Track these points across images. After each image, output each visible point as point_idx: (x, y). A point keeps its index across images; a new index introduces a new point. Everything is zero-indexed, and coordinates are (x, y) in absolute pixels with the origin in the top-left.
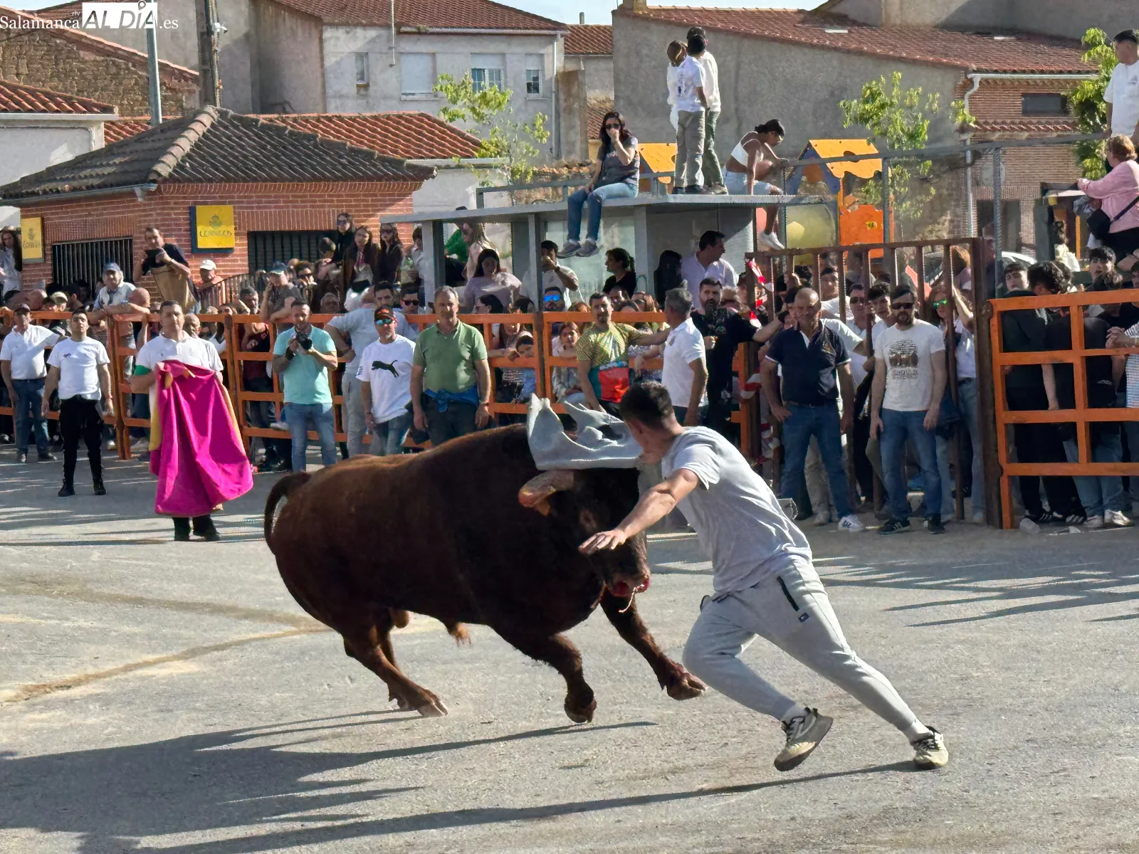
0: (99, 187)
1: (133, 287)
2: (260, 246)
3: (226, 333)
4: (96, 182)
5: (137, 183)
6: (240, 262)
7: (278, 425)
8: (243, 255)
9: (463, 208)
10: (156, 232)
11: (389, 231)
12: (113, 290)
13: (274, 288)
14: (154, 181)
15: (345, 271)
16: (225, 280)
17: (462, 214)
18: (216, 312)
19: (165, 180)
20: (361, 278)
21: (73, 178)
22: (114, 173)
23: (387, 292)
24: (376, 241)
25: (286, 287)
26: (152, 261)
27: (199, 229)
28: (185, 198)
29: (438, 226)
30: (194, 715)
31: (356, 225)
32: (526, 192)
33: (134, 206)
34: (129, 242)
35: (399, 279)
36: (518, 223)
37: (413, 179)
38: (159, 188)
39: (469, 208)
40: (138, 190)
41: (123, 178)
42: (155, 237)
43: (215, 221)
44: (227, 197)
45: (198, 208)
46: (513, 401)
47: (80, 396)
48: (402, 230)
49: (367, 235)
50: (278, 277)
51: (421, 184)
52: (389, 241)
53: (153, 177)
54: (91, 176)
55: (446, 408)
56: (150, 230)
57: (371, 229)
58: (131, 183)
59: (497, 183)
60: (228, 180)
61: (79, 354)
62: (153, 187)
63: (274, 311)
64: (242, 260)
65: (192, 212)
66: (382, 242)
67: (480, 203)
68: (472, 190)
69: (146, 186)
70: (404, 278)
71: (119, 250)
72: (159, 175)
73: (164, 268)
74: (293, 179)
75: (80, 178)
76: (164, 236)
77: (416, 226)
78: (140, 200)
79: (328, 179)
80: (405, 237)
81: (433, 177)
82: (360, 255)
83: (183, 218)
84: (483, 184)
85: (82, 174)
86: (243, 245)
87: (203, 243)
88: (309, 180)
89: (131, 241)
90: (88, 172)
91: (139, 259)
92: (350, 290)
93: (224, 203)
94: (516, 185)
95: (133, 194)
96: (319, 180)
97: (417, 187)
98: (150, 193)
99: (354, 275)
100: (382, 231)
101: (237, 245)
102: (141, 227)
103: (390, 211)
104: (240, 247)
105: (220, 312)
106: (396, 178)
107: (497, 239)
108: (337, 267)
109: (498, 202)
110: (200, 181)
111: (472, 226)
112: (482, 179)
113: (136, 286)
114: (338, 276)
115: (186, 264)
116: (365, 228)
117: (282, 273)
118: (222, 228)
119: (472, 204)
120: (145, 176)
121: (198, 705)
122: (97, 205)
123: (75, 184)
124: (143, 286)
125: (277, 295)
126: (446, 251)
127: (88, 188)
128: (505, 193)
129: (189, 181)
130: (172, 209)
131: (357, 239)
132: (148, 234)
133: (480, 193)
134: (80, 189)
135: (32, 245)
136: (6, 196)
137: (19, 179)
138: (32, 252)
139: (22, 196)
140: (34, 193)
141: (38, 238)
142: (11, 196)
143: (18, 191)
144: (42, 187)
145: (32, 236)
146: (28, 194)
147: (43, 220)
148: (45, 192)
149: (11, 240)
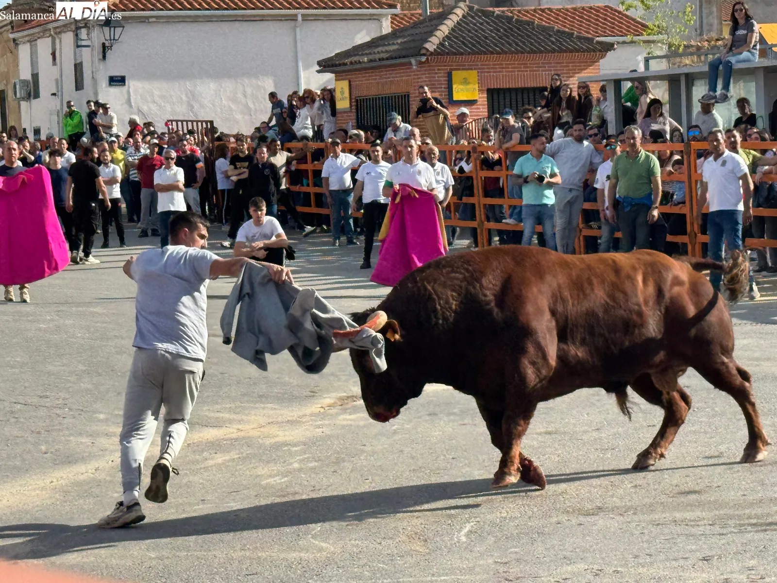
0: (387, 59)
1: (410, 127)
2: (495, 97)
3: (472, 159)
4: (385, 55)
5: (412, 56)
6: (482, 109)
7: (508, 221)
8: (484, 105)
9: (635, 71)
10: (426, 88)
11: (584, 86)
14: (424, 55)
15: (553, 114)
17: (634, 75)
18: (466, 144)
19: (432, 54)
21: (370, 54)
22: (398, 49)
24: (575, 94)
25: (513, 126)
27: (454, 86)
28: (445, 66)
29: (617, 83)
30: (452, 417)
32: (678, 59)
33: (411, 72)
34: (407, 96)
35: (590, 120)
36: (673, 81)
37: (600, 51)
38: (427, 59)
39: (639, 71)
40: (413, 61)
41: (404, 53)
42: (426, 93)
43: (466, 82)
44: (474, 65)
45: (453, 72)
46: (670, 204)
47: (376, 201)
49: (569, 90)
50: (507, 120)
51: (606, 55)
52: (584, 94)
53: (423, 51)
54: (382, 52)
55: (629, 208)
56: (422, 87)
57: (571, 86)
58: (408, 56)
59: (658, 53)
60: (474, 53)
61: (376, 172)
62: (424, 59)
63: (504, 143)
64: (483, 108)
65: (450, 76)
66: (579, 95)
67: (647, 67)
68: (641, 58)
69: (418, 58)
70: (594, 121)
71: (400, 104)
72: (427, 50)
74: (517, 52)
75: (374, 53)
76: (432, 92)
77: (602, 83)
78: (414, 67)
79: (541, 52)
80: (595, 92)
81: (614, 50)
82: (564, 104)
83: (444, 80)
84: (649, 54)
85: (376, 51)
86: (483, 97)
87: (456, 97)
88: (528, 53)
89: (408, 96)
90: (380, 49)
92: (557, 128)
93: (471, 69)
94: (672, 54)
95: (410, 64)
96: (535, 52)
97: (603, 57)
98: (421, 63)
99: (560, 118)
100: (579, 87)
101: (480, 98)
102: (415, 86)
103: (585, 73)
104: (482, 99)
105: (469, 143)
106: (588, 50)
107: (659, 91)
108: (548, 111)
109: (659, 66)
110: (455, 54)
111: (641, 83)
112: (648, 50)
113: (412, 126)
114: (548, 118)
115: (447, 109)
116: (567, 85)
117: (510, 117)
118: (470, 86)
119: (641, 68)
120: (418, 51)
121: (455, 411)
122: (386, 71)
123: (371, 57)
124: (416, 126)
125: (506, 132)
126: (623, 100)
127: (380, 60)
128: (664, 60)
129: (448, 54)
130: (436, 73)
131: (562, 93)
132: (421, 90)
133: (647, 60)
134: (375, 61)
135: (343, 99)
136: (326, 65)
137: (334, 54)
138: (343, 103)
139: (336, 66)
140: (345, 64)
141: (347, 94)
142: (329, 66)
143: (333, 62)
144: (350, 60)
145: (342, 93)
146: (340, 65)
147: (350, 82)
148: (351, 63)
149: (329, 96)
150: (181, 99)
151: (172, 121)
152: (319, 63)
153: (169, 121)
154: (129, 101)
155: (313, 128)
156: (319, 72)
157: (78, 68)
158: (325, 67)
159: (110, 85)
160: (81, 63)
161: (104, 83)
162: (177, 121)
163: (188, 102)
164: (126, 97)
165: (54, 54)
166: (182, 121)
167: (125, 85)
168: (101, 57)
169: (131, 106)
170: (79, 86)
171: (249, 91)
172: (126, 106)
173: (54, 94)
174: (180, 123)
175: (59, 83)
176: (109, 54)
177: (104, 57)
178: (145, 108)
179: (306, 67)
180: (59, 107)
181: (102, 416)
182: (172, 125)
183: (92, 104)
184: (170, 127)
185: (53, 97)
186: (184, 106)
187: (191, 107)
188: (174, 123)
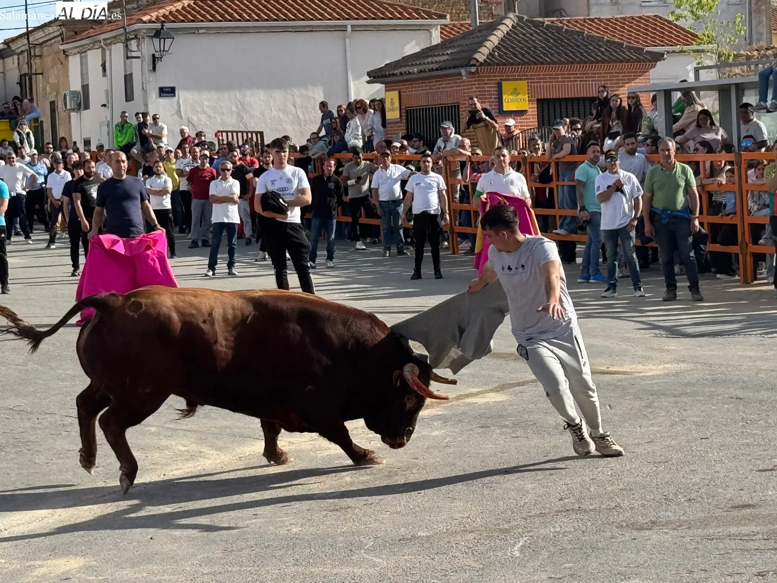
0: (437, 70)
1: (460, 138)
2: (546, 106)
3: (523, 168)
4: (434, 66)
5: (462, 67)
6: (532, 120)
7: (558, 231)
8: (534, 115)
9: (685, 81)
10: (475, 99)
11: (634, 97)
12: (447, 140)
13: (555, 137)
14: (474, 65)
15: (603, 125)
16: (522, 132)
17: (684, 85)
18: (516, 154)
19: (481, 64)
20: (614, 130)
21: (420, 64)
22: (447, 60)
23: (633, 139)
24: (625, 104)
25: (564, 136)
26: (474, 119)
27: (504, 97)
28: (495, 76)
29: (668, 93)
30: (504, 430)
31: (611, 94)
32: (728, 69)
33: (460, 82)
34: (457, 107)
35: (640, 130)
36: (723, 91)
37: (650, 61)
38: (477, 70)
39: (690, 81)
40: (463, 71)
41: (452, 64)
42: (475, 104)
43: (515, 92)
44: (523, 76)
45: (503, 83)
46: (720, 214)
47: (426, 211)
48: (642, 97)
49: (619, 100)
50: (559, 130)
51: (655, 65)
52: (634, 105)
53: (473, 62)
54: (432, 63)
55: (667, 220)
57: (621, 96)
58: (458, 67)
59: (708, 63)
60: (524, 63)
61: (426, 183)
62: (473, 69)
63: (555, 153)
64: (533, 118)
65: (500, 86)
66: (629, 105)
67: (697, 77)
68: (690, 68)
69: (468, 69)
70: (644, 131)
71: (451, 113)
72: (478, 61)
73: (482, 124)
74: (568, 62)
75: (424, 63)
76: (482, 103)
77: (654, 93)
78: (464, 78)
79: (592, 62)
81: (664, 60)
82: (614, 114)
83: (494, 90)
84: (699, 63)
85: (426, 61)
86: (533, 108)
87: (506, 107)
88: (579, 63)
89: (458, 106)
90: (430, 60)
91: (465, 118)
92: (607, 138)
93: (521, 80)
94: (722, 64)
95: (460, 74)
96: (586, 63)
97: (653, 66)
98: (471, 73)
99: (610, 128)
100: (629, 98)
101: (530, 108)
102: (464, 97)
103: (635, 83)
104: (532, 109)
105: (519, 154)
106: (638, 61)
107: (709, 102)
108: (599, 122)
109: (709, 76)
110: (504, 64)
112: (698, 60)
113: (462, 137)
114: (599, 128)
115: (496, 122)
116: (617, 95)
117: (561, 127)
118: (520, 96)
119: (691, 78)
120: (468, 62)
121: (507, 423)
122: (436, 82)
123: (422, 68)
124: (466, 136)
125: (557, 142)
126: (673, 111)
127: (429, 70)
128: (714, 70)
129: (498, 64)
130: (486, 84)
131: (612, 104)
132: (470, 101)
133: (697, 70)
134: (425, 71)
135: (393, 110)
136: (376, 76)
137: (383, 65)
138: (393, 114)
139: (386, 76)
140: (394, 75)
141: (397, 105)
142: (379, 77)
143: (383, 73)
144: (400, 70)
145: (392, 103)
146: (390, 75)
147: (400, 93)
148: (401, 74)
149: (379, 105)
150: (231, 109)
151: (222, 132)
152: (369, 74)
153: (219, 132)
154: (179, 112)
155: (364, 138)
156: (368, 82)
157: (128, 79)
158: (374, 77)
159: (160, 96)
160: (131, 75)
161: (154, 94)
162: (227, 132)
163: (238, 114)
164: (176, 107)
165: (104, 66)
166: (232, 132)
167: (175, 96)
168: (151, 68)
169: (181, 117)
170: (129, 97)
171: (298, 101)
172: (176, 117)
173: (104, 105)
174: (230, 134)
175: (109, 93)
176: (159, 65)
177: (154, 69)
178: (195, 119)
179: (357, 78)
180: (109, 119)
181: (153, 429)
182: (222, 136)
183: (141, 115)
184: (220, 138)
185: (103, 108)
186: (235, 116)
187: (241, 118)
188: (224, 134)
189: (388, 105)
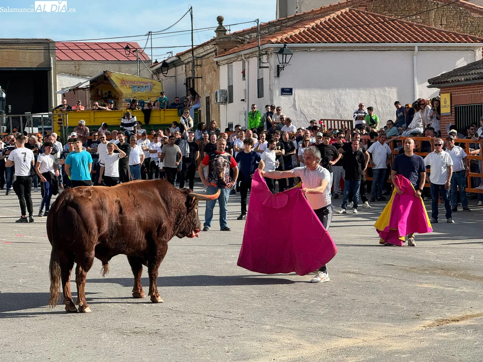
0: (478, 79)
4: (477, 76)
21: (466, 75)
54: (475, 73)
75: (469, 74)
90: (473, 71)
122: (477, 87)
123: (467, 77)
127: (473, 79)
134: (469, 80)
135: (445, 107)
136: (434, 83)
137: (440, 75)
138: (445, 110)
139: (441, 83)
140: (447, 82)
141: (449, 103)
142: (436, 83)
143: (439, 81)
144: (452, 79)
145: (445, 102)
146: (444, 82)
147: (451, 94)
148: (452, 81)
150: (331, 104)
151: (324, 120)
152: (429, 81)
153: (321, 120)
154: (294, 106)
155: (424, 127)
156: (429, 87)
157: (260, 82)
158: (433, 84)
159: (282, 94)
160: (262, 79)
161: (277, 92)
162: (327, 120)
163: (336, 107)
164: (292, 102)
165: (244, 72)
166: (331, 120)
167: (292, 94)
168: (276, 75)
169: (296, 109)
170: (260, 94)
171: (379, 100)
172: (292, 109)
173: (243, 100)
174: (329, 122)
175: (247, 92)
176: (282, 72)
177: (278, 75)
178: (305, 111)
179: (421, 83)
180: (246, 109)
181: (268, 327)
182: (324, 123)
183: (269, 107)
184: (323, 124)
185: (242, 102)
186: (333, 109)
187: (337, 110)
188: (325, 122)
189: (442, 103)
